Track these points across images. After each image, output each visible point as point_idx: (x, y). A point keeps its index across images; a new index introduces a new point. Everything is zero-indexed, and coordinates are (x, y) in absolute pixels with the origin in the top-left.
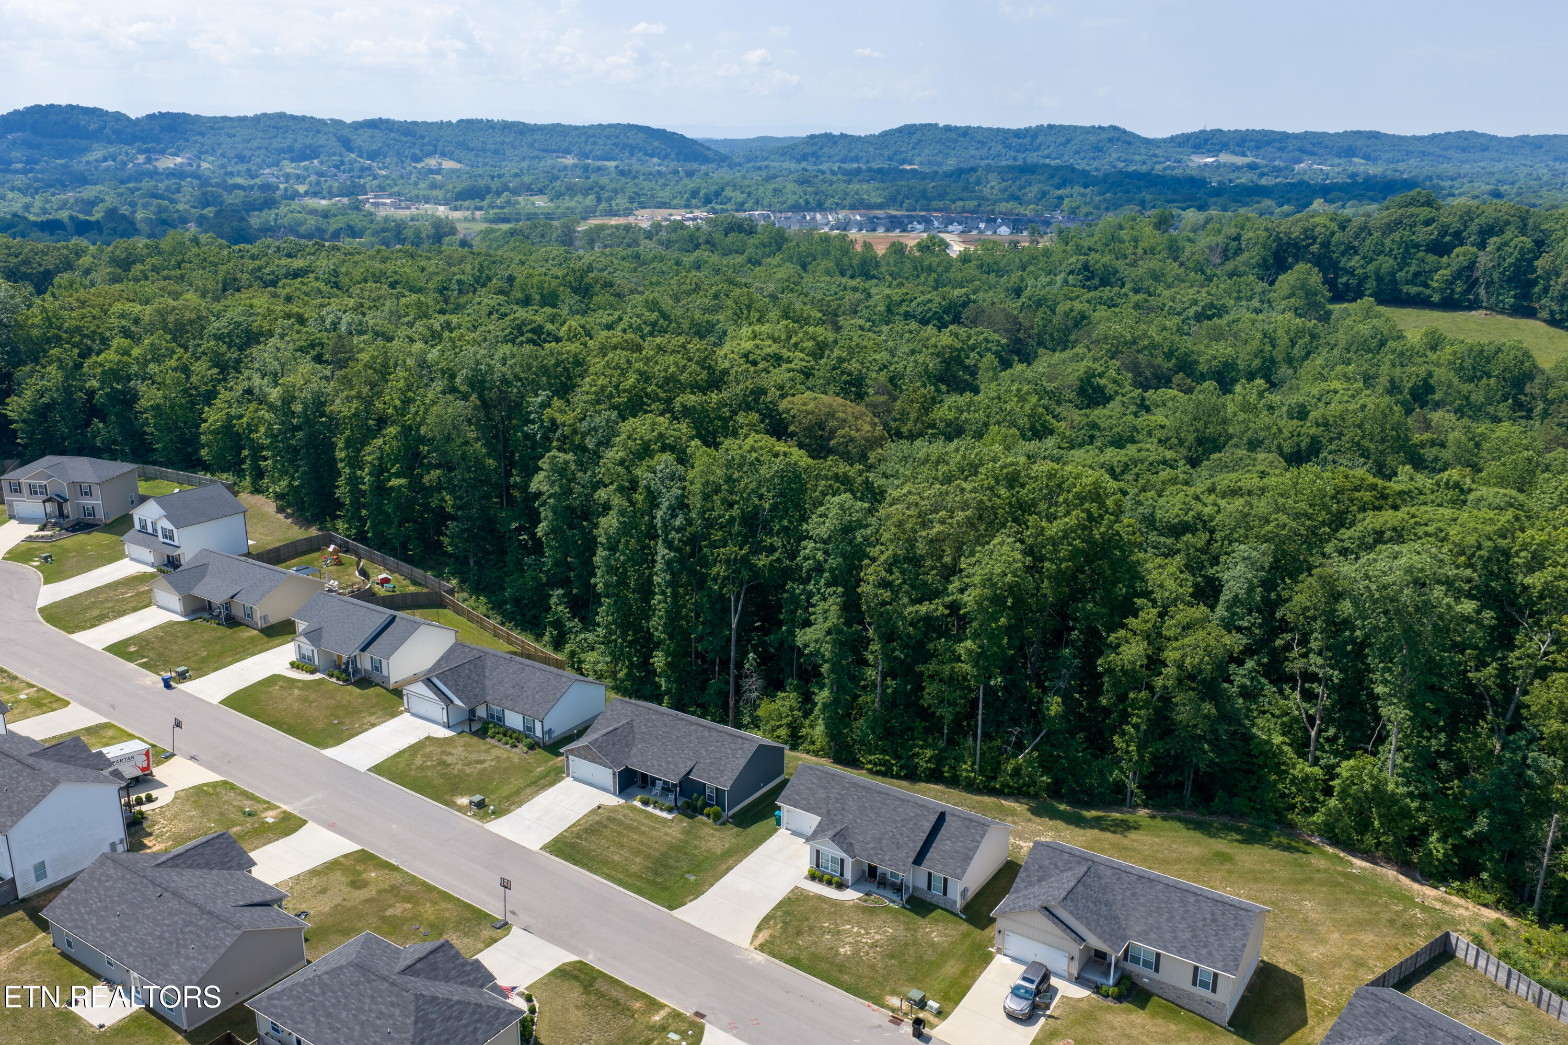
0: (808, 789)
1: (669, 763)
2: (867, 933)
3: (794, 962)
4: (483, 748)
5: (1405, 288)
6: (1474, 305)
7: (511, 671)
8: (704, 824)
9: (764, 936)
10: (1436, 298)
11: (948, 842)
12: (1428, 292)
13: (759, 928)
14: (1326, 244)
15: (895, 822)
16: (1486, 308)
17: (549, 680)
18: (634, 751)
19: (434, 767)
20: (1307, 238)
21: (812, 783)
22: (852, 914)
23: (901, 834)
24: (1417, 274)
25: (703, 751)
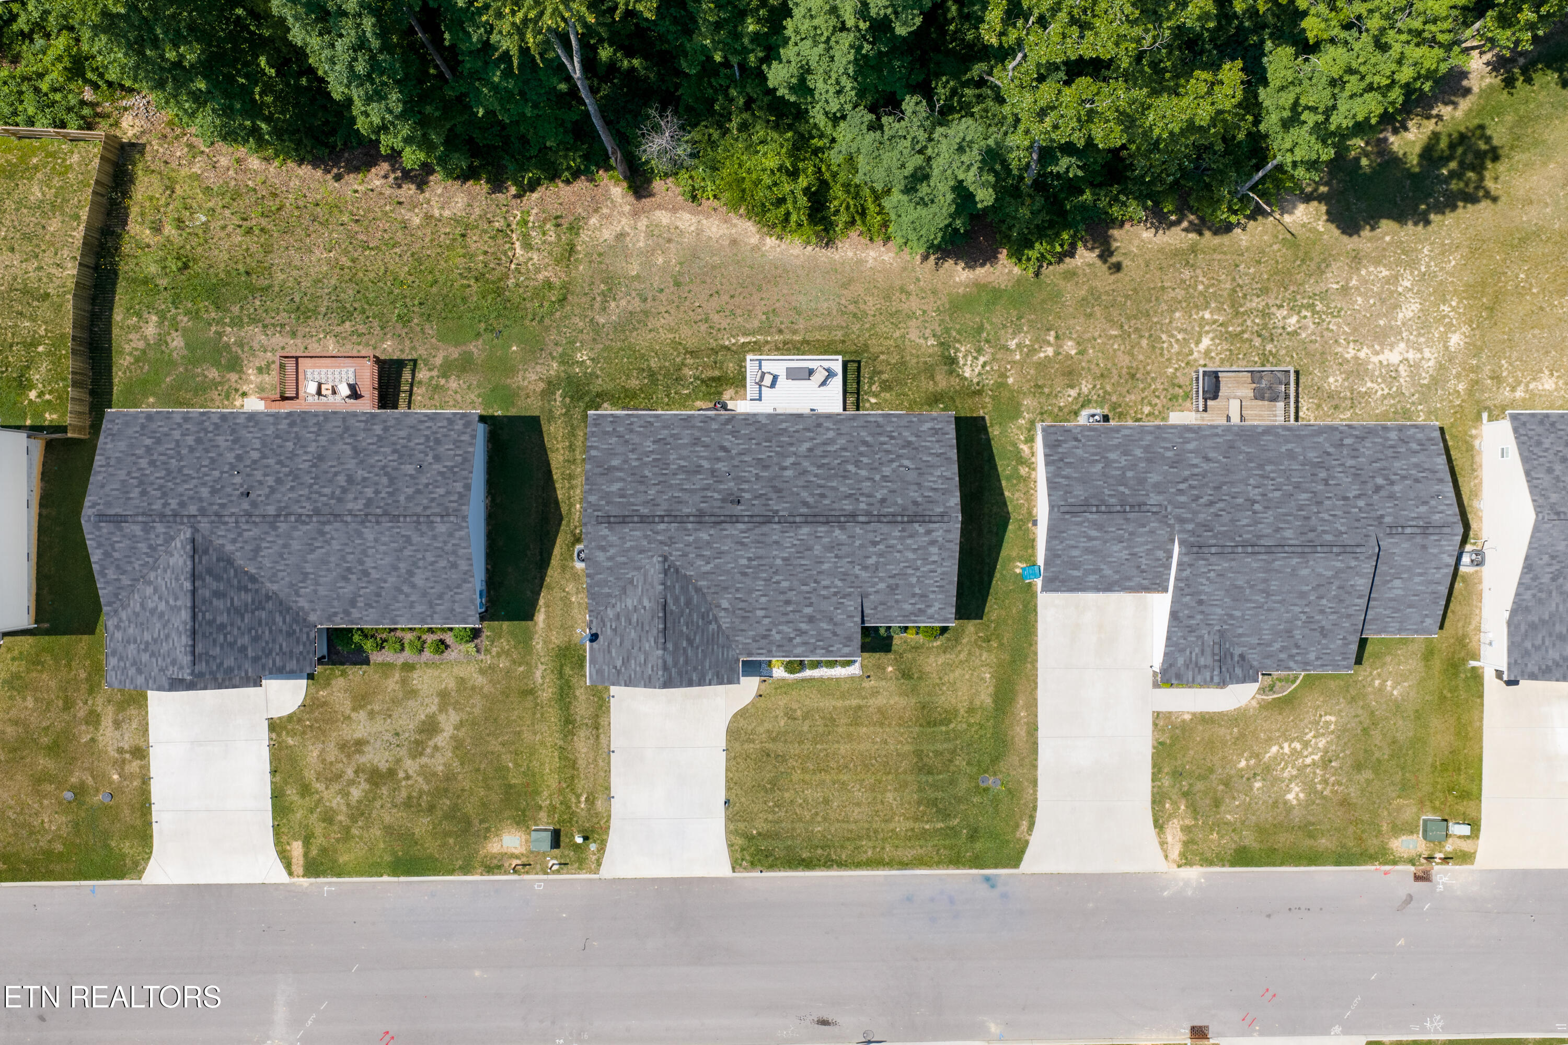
0: (1087, 551)
1: (811, 619)
2: (1306, 744)
3: (1242, 857)
4: (392, 683)
7: (295, 545)
8: (916, 648)
9: (1174, 835)
11: (1397, 583)
13: (1159, 825)
15: (1302, 595)
17: (408, 540)
18: (725, 621)
19: (370, 798)
21: (1091, 539)
22: (1266, 725)
23: (1322, 612)
25: (857, 570)
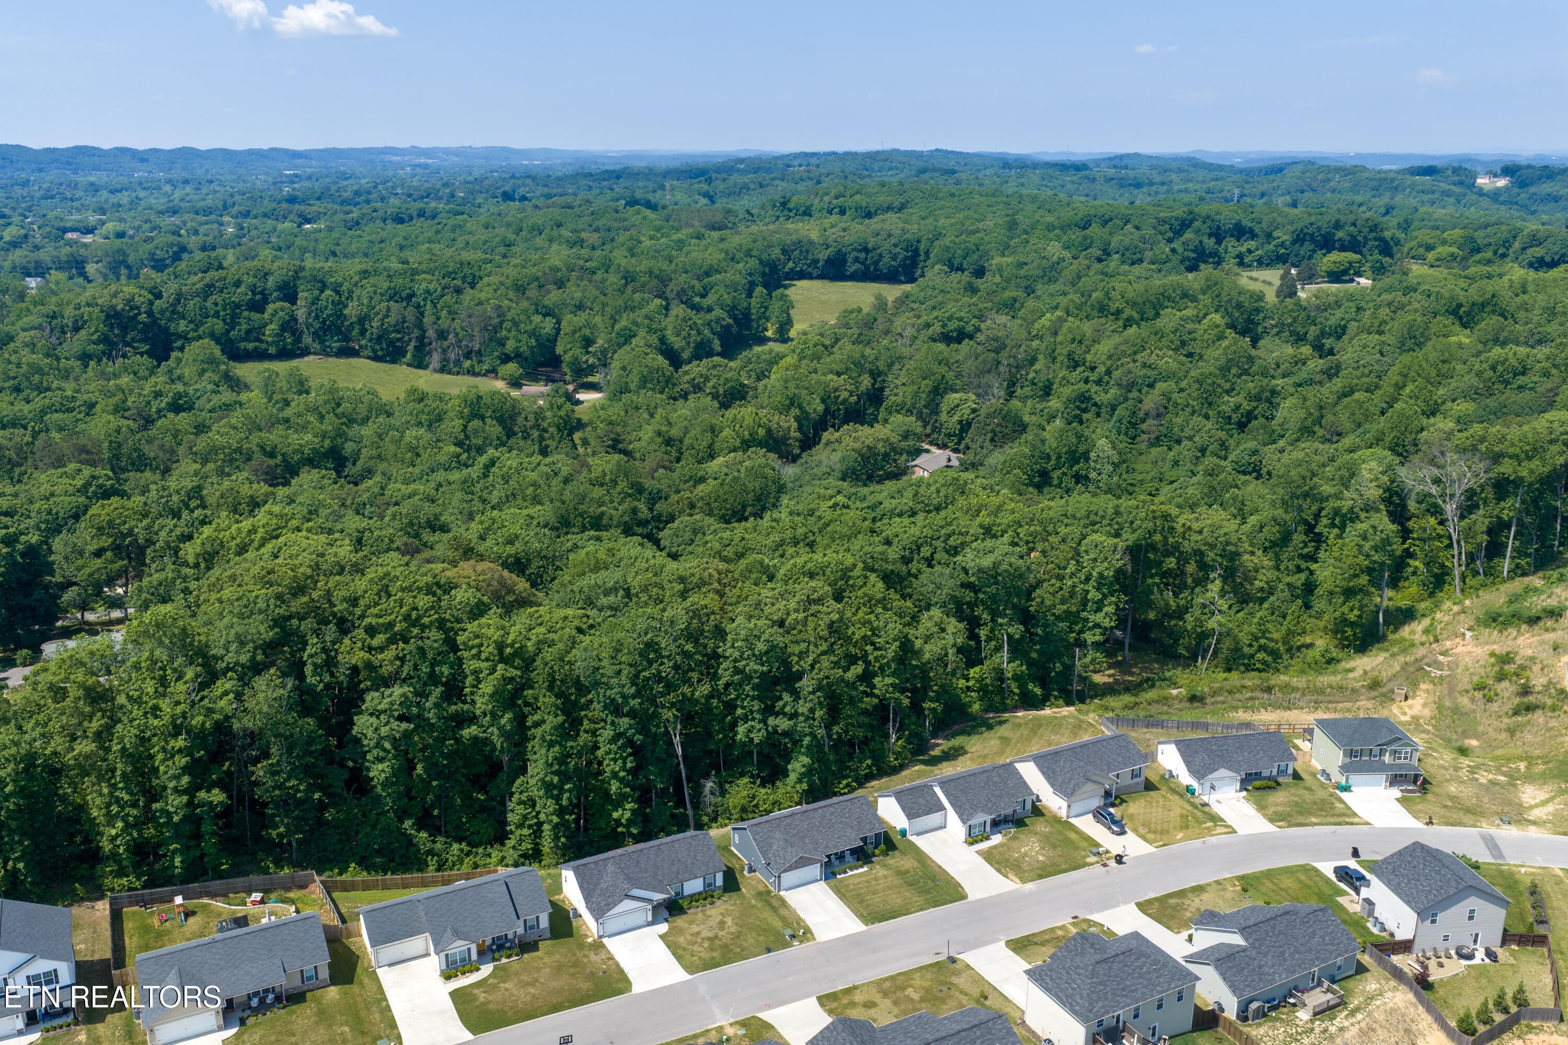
1: (839, 838)
2: (1032, 847)
5: (242, 345)
6: (305, 352)
8: (882, 860)
9: (1013, 877)
10: (272, 350)
11: (1009, 782)
12: (263, 346)
13: (1006, 876)
14: (150, 313)
15: (984, 787)
16: (315, 354)
17: (690, 844)
20: (132, 308)
22: (1014, 844)
23: (994, 791)
24: (248, 332)
25: (845, 820)
